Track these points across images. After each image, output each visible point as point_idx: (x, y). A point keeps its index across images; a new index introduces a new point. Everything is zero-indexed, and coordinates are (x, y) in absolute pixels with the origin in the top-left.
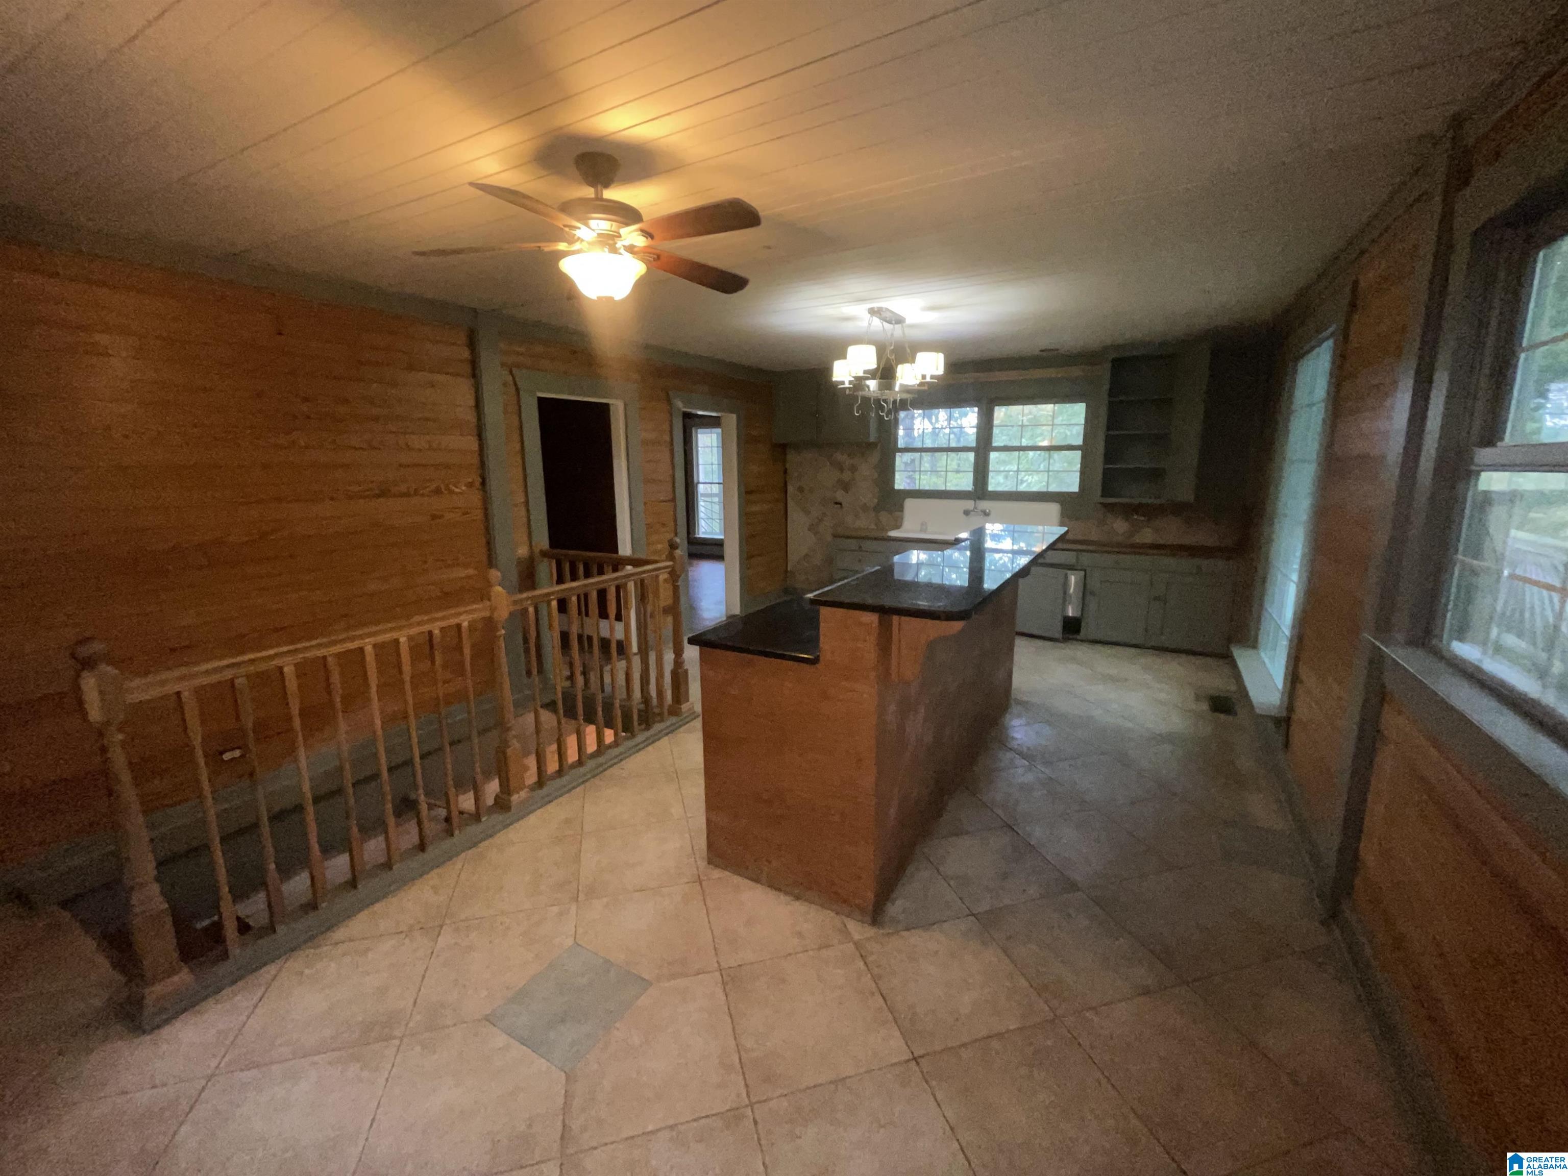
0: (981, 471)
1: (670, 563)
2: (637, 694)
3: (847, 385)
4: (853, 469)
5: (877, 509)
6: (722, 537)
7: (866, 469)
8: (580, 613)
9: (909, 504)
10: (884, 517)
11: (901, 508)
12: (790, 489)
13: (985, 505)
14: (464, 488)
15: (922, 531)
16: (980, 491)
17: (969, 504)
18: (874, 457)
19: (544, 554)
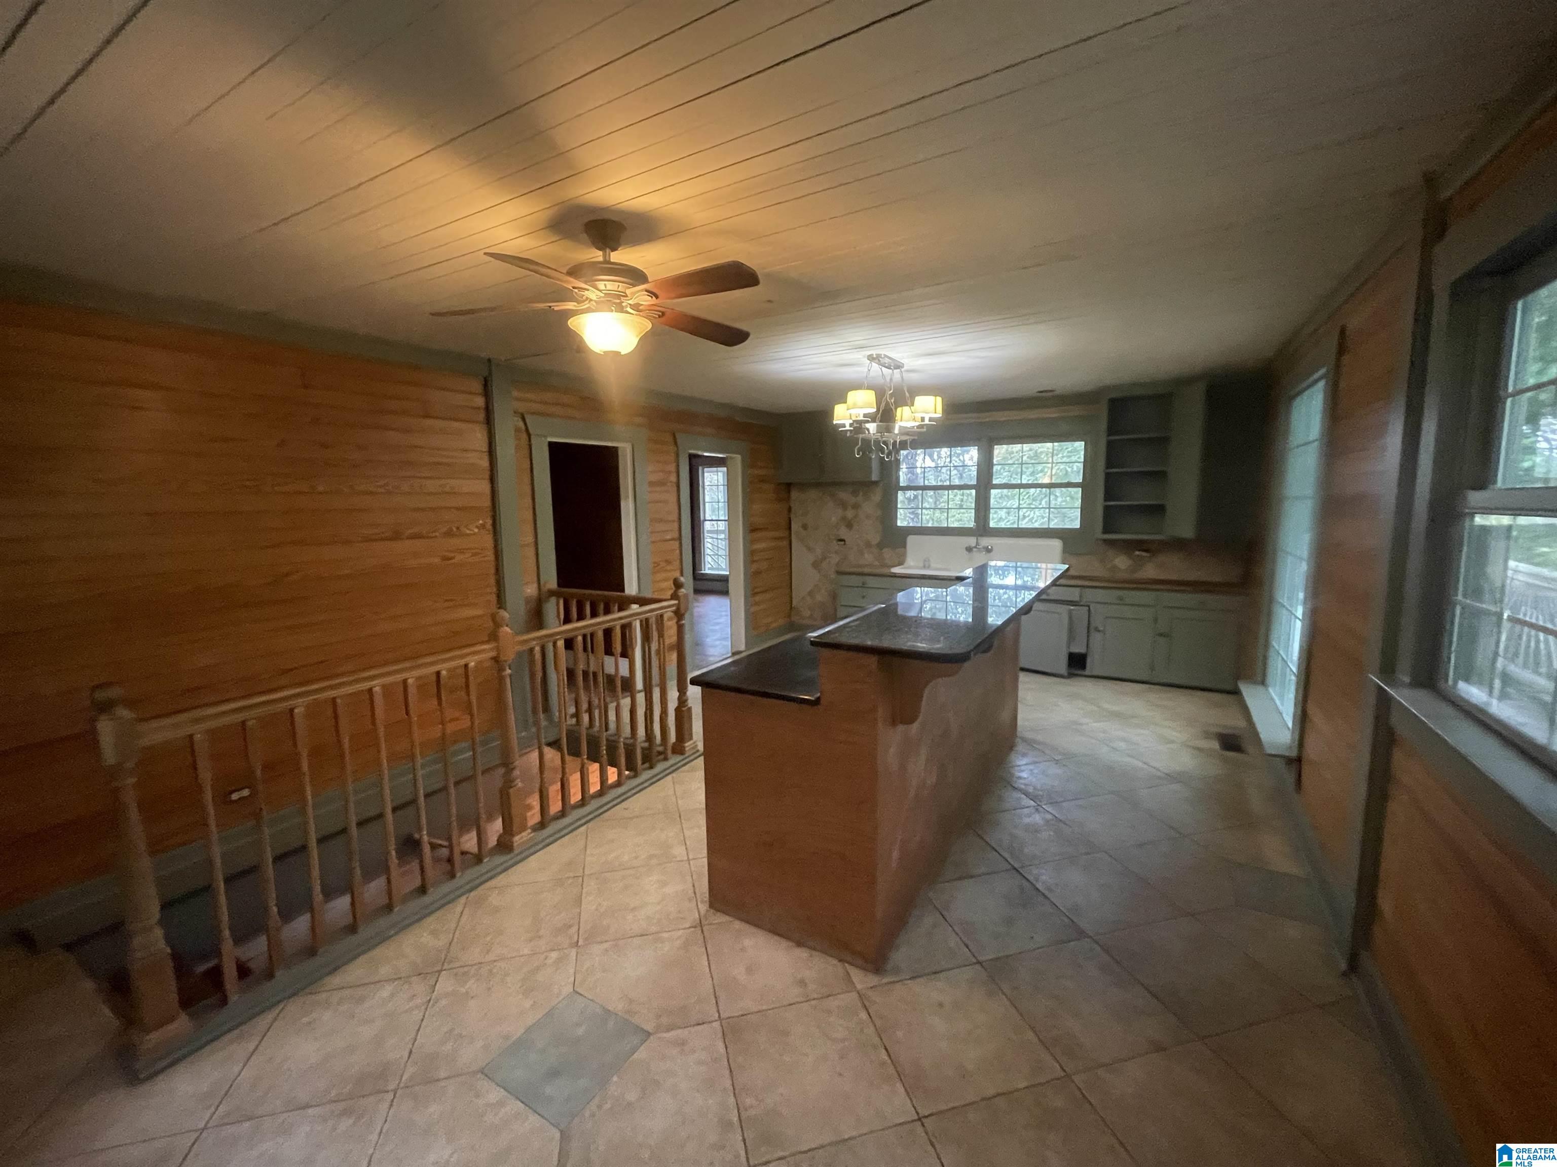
0: (982, 507)
1: (676, 602)
2: (641, 732)
3: (848, 428)
4: (856, 507)
5: (880, 546)
6: (728, 573)
7: (870, 507)
8: (585, 649)
9: (911, 539)
10: (887, 553)
11: (904, 545)
12: (794, 526)
13: (986, 541)
14: (476, 530)
15: (924, 567)
16: (982, 528)
17: (972, 541)
18: (877, 496)
19: (552, 593)
